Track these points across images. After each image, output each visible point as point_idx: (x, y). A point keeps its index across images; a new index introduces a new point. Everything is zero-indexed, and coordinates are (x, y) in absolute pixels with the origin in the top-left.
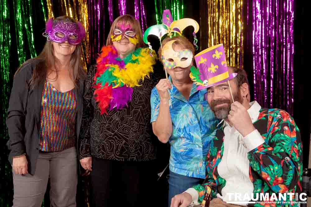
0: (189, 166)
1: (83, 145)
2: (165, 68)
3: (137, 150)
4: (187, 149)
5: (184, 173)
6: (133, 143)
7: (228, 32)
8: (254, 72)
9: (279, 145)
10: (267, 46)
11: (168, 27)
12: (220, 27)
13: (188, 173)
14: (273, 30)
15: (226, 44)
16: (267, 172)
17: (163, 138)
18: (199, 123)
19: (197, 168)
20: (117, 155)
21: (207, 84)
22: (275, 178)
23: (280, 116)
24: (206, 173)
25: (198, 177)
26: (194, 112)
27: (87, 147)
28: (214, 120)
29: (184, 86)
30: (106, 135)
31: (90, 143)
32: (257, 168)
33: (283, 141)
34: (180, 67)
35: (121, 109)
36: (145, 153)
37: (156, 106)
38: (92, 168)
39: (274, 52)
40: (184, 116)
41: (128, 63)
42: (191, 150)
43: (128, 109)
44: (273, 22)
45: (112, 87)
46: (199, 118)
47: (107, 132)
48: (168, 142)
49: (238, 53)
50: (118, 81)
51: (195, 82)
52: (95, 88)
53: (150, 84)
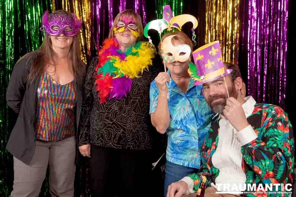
0: (185, 156)
1: (83, 133)
2: (164, 62)
3: (134, 139)
4: (184, 140)
5: (180, 163)
6: (131, 132)
7: (224, 29)
8: (249, 67)
9: (272, 140)
10: (261, 44)
11: (168, 22)
12: (217, 24)
13: (184, 163)
14: (268, 28)
15: (222, 40)
16: (258, 166)
17: (161, 129)
18: (195, 116)
19: (192, 159)
20: (115, 143)
21: (204, 80)
22: (267, 172)
23: (275, 112)
24: (201, 163)
25: (193, 167)
26: (191, 105)
27: (87, 135)
28: (209, 113)
29: (182, 80)
30: (104, 123)
31: (89, 132)
32: (249, 161)
33: (276, 136)
34: (179, 62)
35: (119, 99)
36: (142, 142)
37: (155, 98)
38: (90, 155)
39: (268, 49)
40: (182, 109)
41: (129, 55)
42: (187, 142)
43: (127, 99)
44: (268, 21)
45: (112, 77)
46: (196, 111)
47: (105, 120)
48: (166, 133)
49: (234, 49)
50: (118, 72)
51: (192, 77)
52: (96, 78)
53: (148, 77)
